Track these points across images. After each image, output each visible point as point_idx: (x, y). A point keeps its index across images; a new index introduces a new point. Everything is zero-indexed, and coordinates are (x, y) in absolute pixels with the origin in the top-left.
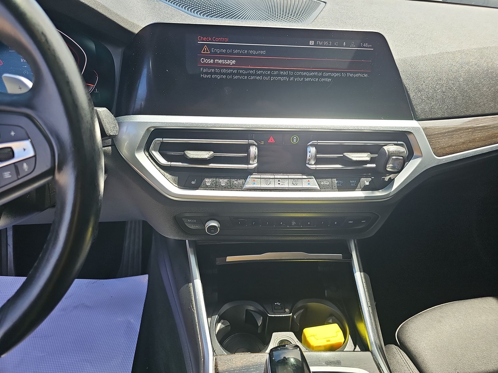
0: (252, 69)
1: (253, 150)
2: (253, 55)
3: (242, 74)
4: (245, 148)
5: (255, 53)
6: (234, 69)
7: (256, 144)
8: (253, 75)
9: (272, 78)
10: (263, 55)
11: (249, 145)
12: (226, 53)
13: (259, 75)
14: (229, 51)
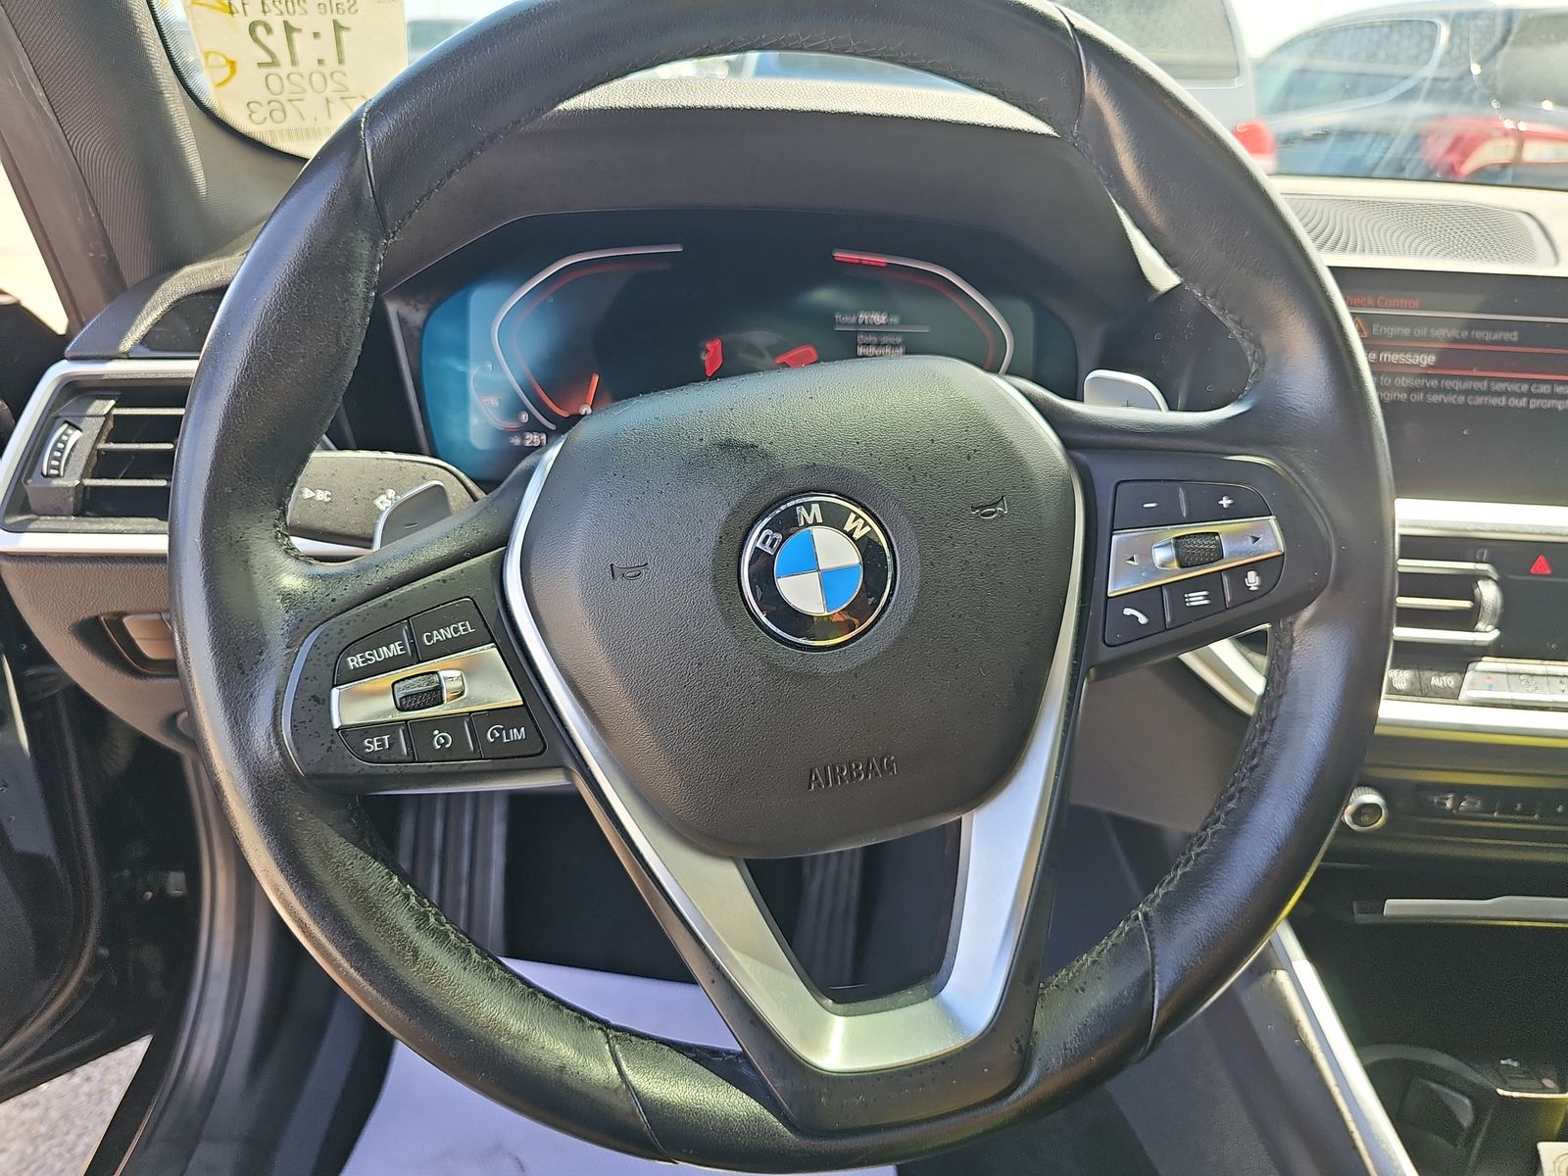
0: (1482, 378)
1: (1489, 593)
2: (1483, 342)
3: (1453, 391)
4: (1464, 586)
5: (1488, 336)
6: (1430, 376)
7: (1495, 577)
8: (1481, 393)
9: (1535, 403)
10: (1510, 343)
11: (1475, 577)
12: (1412, 338)
13: (1499, 394)
14: (1422, 332)
